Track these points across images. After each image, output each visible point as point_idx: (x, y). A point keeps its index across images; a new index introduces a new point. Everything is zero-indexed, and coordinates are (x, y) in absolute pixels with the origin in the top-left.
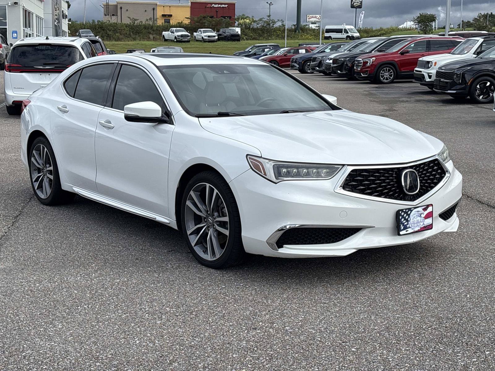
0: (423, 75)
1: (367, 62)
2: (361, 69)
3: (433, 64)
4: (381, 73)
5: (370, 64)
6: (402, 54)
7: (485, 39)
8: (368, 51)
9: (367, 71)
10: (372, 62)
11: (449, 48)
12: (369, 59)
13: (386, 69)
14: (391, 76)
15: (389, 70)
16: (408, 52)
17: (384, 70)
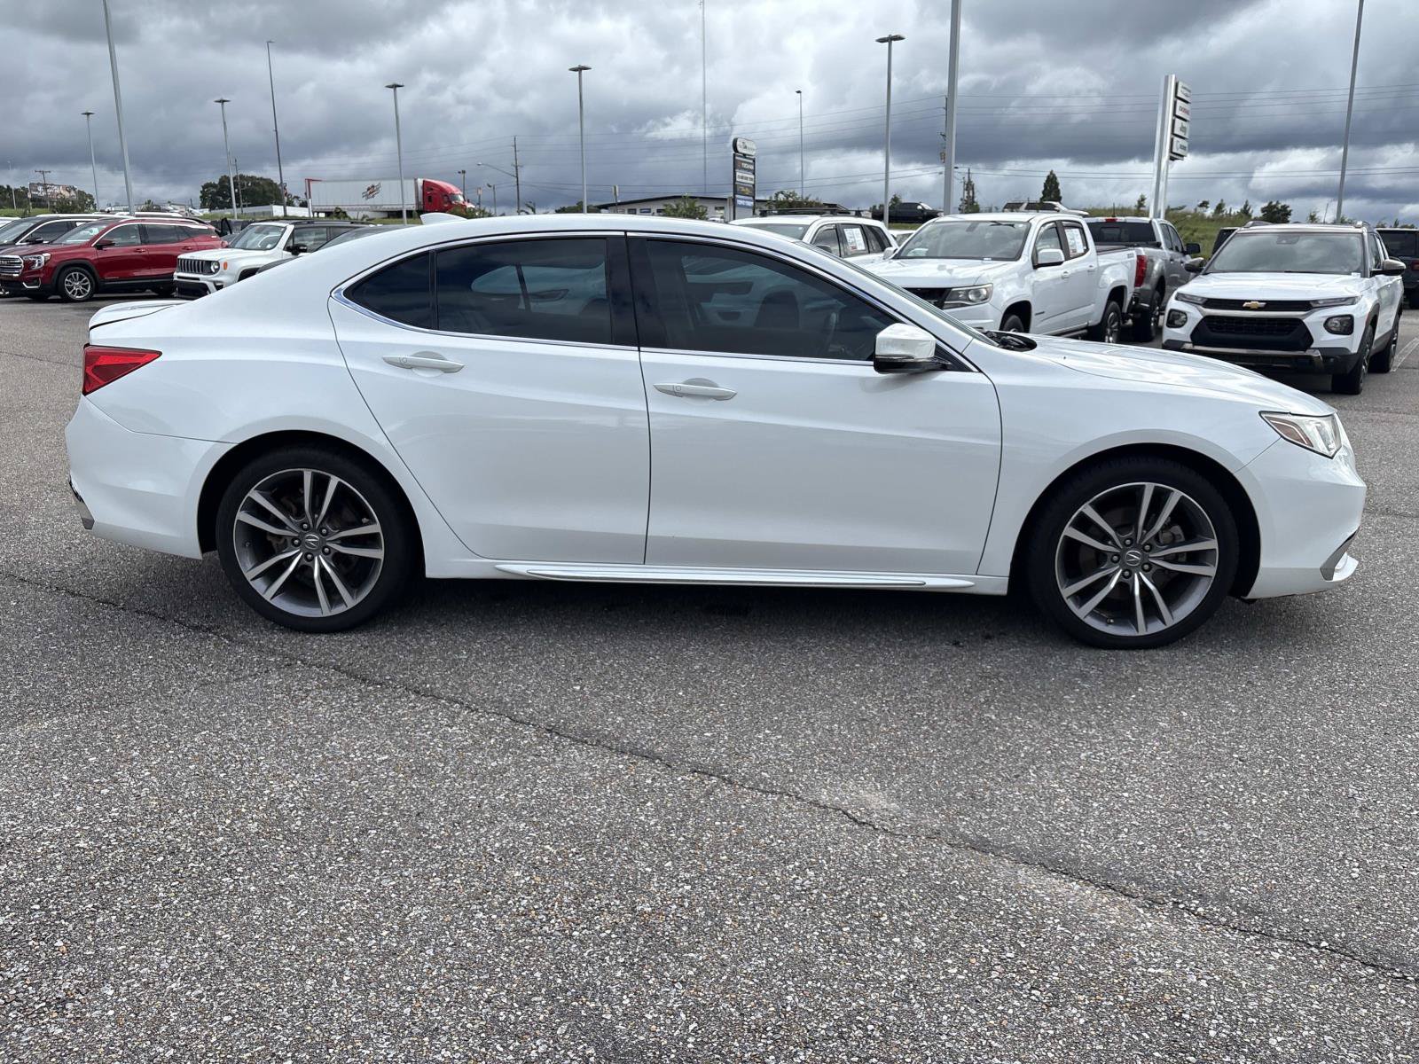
0: (205, 285)
1: (34, 262)
2: (22, 275)
3: (222, 266)
4: (67, 282)
5: (39, 265)
6: (99, 247)
7: (297, 226)
8: (6, 242)
9: (37, 278)
10: (45, 263)
11: (181, 239)
12: (37, 256)
13: (75, 275)
14: (86, 287)
15: (81, 278)
16: (111, 244)
17: (71, 277)
